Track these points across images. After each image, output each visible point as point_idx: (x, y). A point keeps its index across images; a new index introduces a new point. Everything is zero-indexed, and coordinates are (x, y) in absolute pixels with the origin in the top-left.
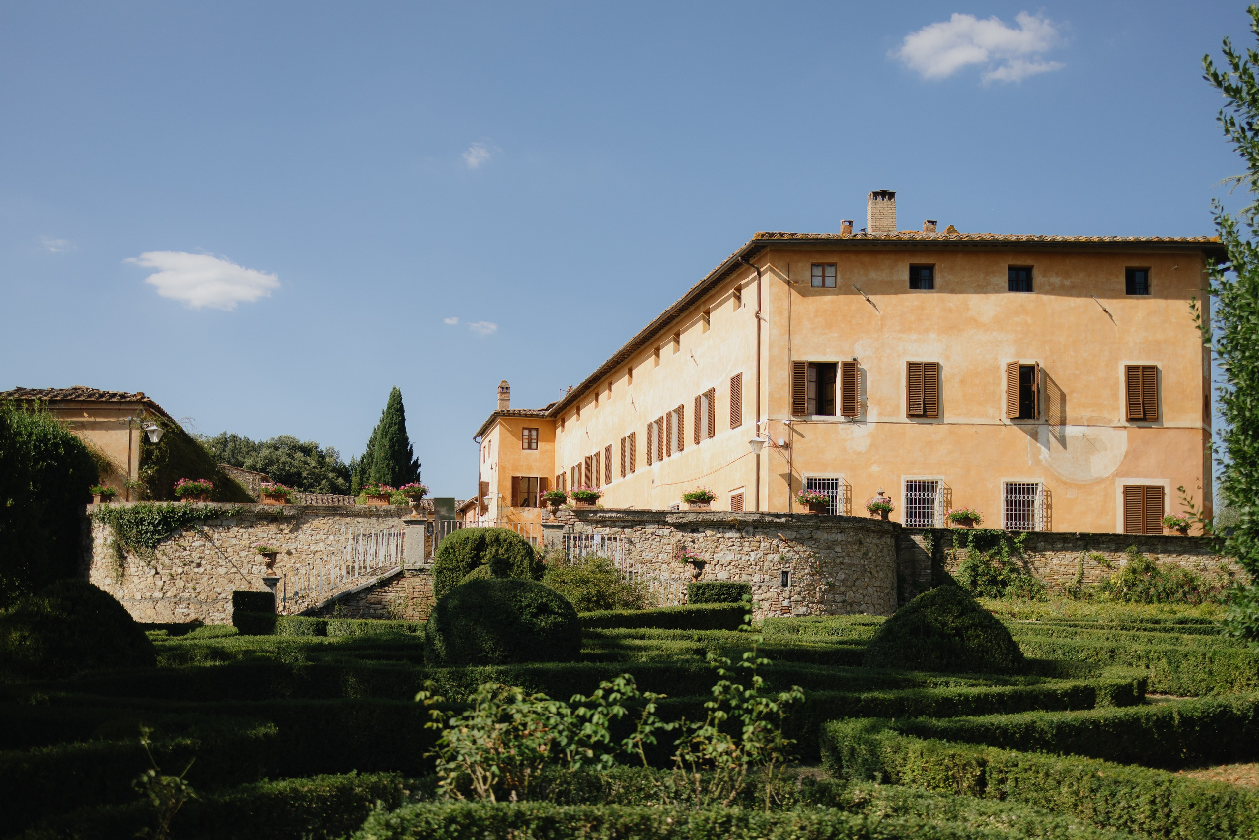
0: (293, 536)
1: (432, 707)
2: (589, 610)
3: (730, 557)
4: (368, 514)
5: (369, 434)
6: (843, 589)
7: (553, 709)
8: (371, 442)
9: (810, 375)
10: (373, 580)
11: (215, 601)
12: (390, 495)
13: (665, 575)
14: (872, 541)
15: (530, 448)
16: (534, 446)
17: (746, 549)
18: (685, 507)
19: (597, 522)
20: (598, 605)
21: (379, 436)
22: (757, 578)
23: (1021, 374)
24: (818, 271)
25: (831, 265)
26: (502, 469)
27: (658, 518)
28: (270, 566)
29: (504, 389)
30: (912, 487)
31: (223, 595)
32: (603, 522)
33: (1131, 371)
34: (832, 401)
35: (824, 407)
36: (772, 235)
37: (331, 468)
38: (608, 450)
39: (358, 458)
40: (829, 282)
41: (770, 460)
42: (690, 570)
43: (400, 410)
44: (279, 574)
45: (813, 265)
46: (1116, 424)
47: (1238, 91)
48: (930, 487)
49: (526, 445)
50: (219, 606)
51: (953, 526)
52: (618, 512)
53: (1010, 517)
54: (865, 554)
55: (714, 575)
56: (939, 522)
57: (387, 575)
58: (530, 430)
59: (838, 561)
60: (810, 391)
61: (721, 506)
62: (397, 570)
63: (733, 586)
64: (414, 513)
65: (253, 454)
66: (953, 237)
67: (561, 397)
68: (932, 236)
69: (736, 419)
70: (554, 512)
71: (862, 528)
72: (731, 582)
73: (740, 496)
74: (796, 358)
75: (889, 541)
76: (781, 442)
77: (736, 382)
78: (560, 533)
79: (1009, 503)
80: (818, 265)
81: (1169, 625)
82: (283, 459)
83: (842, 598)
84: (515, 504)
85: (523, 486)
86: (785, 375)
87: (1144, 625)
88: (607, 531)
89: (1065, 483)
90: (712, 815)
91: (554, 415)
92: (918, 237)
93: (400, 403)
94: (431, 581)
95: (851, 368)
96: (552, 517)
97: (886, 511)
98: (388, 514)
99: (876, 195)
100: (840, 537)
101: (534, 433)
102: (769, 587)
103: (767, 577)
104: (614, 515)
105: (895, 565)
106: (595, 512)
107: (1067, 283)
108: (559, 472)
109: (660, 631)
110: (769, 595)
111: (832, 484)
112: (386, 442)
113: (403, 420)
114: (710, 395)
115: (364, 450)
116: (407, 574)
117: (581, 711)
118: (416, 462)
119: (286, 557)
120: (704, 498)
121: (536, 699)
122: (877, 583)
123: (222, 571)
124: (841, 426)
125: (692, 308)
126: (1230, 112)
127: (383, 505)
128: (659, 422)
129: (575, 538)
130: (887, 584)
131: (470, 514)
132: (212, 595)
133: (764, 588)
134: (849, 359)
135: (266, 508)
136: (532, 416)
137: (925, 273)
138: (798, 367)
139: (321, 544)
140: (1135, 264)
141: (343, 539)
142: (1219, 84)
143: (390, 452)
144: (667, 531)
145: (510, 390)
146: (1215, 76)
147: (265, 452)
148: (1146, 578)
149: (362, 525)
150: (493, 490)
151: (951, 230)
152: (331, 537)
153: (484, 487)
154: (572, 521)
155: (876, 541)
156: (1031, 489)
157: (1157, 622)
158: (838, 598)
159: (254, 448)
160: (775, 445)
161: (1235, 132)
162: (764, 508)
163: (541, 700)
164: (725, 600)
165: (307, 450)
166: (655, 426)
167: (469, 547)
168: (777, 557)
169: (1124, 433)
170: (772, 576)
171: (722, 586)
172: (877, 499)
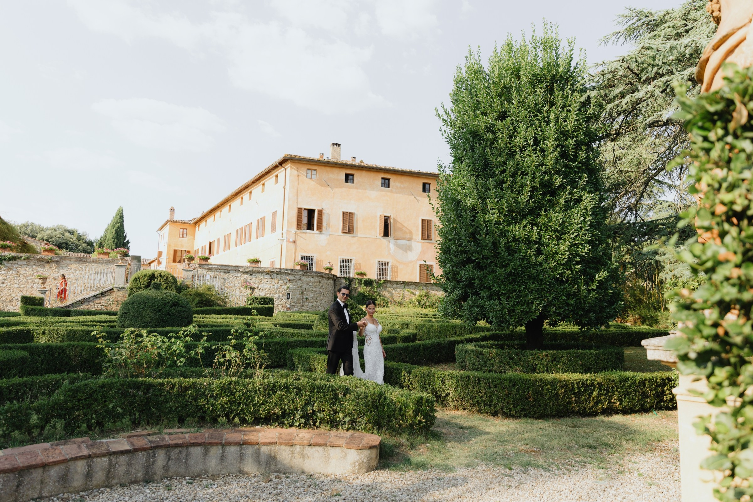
0: (57, 270)
1: (100, 338)
2: (201, 307)
3: (266, 287)
4: (98, 261)
5: (105, 227)
6: (312, 300)
7: (160, 339)
8: (106, 230)
9: (305, 213)
10: (98, 292)
11: (11, 301)
12: (109, 253)
13: (238, 293)
14: (324, 281)
15: (183, 237)
16: (185, 236)
17: (273, 283)
18: (249, 264)
19: (209, 269)
20: (206, 305)
21: (110, 228)
22: (277, 295)
23: (385, 219)
24: (309, 172)
25: (315, 170)
26: (169, 246)
27: (236, 269)
28: (43, 284)
29: (172, 210)
30: (342, 261)
31: (16, 298)
32: (210, 269)
33: (423, 221)
34: (313, 225)
35: (310, 226)
36: (291, 155)
37: (84, 241)
38: (219, 240)
39: (99, 238)
40: (314, 177)
41: (287, 247)
42: (249, 291)
43: (122, 217)
44: (48, 288)
45: (307, 169)
46: (417, 240)
47: (446, 121)
48: (348, 261)
49: (181, 236)
50: (13, 303)
51: (356, 277)
52: (218, 265)
53: (379, 274)
54: (322, 287)
55: (259, 293)
56: (352, 275)
57: (105, 290)
58: (183, 229)
59: (311, 289)
60: (305, 220)
61: (265, 264)
62: (110, 287)
63: (267, 298)
64: (120, 262)
65: (43, 232)
66: (362, 164)
67: (198, 216)
68: (354, 163)
69: (273, 229)
70: (189, 264)
71: (321, 276)
72: (266, 296)
73: (273, 262)
74: (299, 207)
75: (331, 282)
76: (291, 240)
77: (274, 214)
78: (190, 274)
79: (379, 269)
80: (310, 169)
81: (430, 316)
82: (58, 236)
83: (312, 304)
84: (174, 261)
85: (179, 254)
86: (295, 213)
87: (422, 316)
88: (213, 274)
89: (399, 262)
90: (224, 381)
91: (196, 223)
92: (349, 163)
93: (122, 213)
94: (127, 293)
95: (320, 212)
96: (187, 266)
97: (331, 270)
98: (108, 262)
99: (333, 144)
100: (312, 279)
101: (185, 230)
102: (282, 299)
103: (281, 295)
104: (216, 267)
105: (333, 292)
106: (208, 265)
107: (402, 186)
108: (195, 248)
109: (231, 316)
110: (281, 302)
111: (311, 259)
112: (114, 231)
113: (123, 221)
114: (263, 219)
115: (102, 234)
116: (115, 289)
117: (173, 340)
118: (128, 241)
119: (53, 280)
120: (257, 261)
121: (153, 335)
122: (326, 299)
123: (16, 286)
124: (316, 235)
125: (258, 182)
126: (444, 128)
127: (105, 258)
128: (241, 229)
129: (198, 277)
130: (330, 299)
131: (153, 265)
132: (10, 298)
133: (280, 300)
134: (320, 208)
135: (43, 256)
136: (184, 223)
137: (351, 177)
138: (300, 210)
139: (72, 275)
140: (426, 181)
141: (83, 273)
142: (440, 118)
143: (115, 235)
144: (239, 274)
145: (175, 211)
146: (439, 115)
147: (49, 232)
148: (425, 298)
149: (94, 266)
150: (164, 256)
151: (362, 161)
152: (78, 272)
153: (160, 254)
154: (197, 269)
155: (326, 281)
156: (386, 264)
157: (427, 315)
158: (310, 304)
159: (43, 230)
160: (289, 241)
161: (445, 135)
162: (283, 267)
163: (155, 336)
164: (262, 304)
165: (72, 232)
166: (239, 231)
167: (146, 278)
168: (286, 287)
169: (420, 244)
170: (283, 295)
171: (261, 298)
172: (328, 265)
